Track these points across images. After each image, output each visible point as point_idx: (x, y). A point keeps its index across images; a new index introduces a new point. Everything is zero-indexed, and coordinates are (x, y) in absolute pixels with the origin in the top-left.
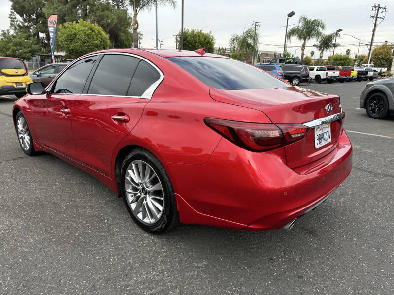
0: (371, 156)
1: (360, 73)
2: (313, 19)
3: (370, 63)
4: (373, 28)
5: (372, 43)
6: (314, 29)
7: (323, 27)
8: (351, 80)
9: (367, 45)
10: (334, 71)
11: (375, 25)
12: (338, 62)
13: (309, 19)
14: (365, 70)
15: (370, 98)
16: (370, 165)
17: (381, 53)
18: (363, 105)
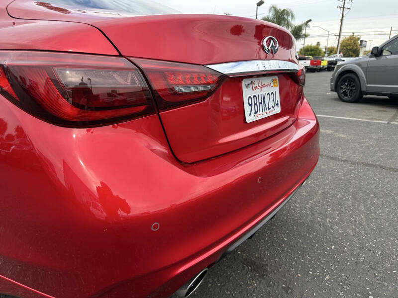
0: (345, 141)
1: (330, 63)
2: (282, 9)
3: (340, 53)
4: (341, 18)
5: (340, 33)
6: (284, 19)
7: (293, 17)
8: (321, 70)
9: (336, 35)
10: (305, 61)
11: (343, 16)
12: (309, 53)
13: (278, 9)
14: (334, 60)
15: (341, 80)
16: (344, 152)
17: (349, 45)
18: (334, 89)
